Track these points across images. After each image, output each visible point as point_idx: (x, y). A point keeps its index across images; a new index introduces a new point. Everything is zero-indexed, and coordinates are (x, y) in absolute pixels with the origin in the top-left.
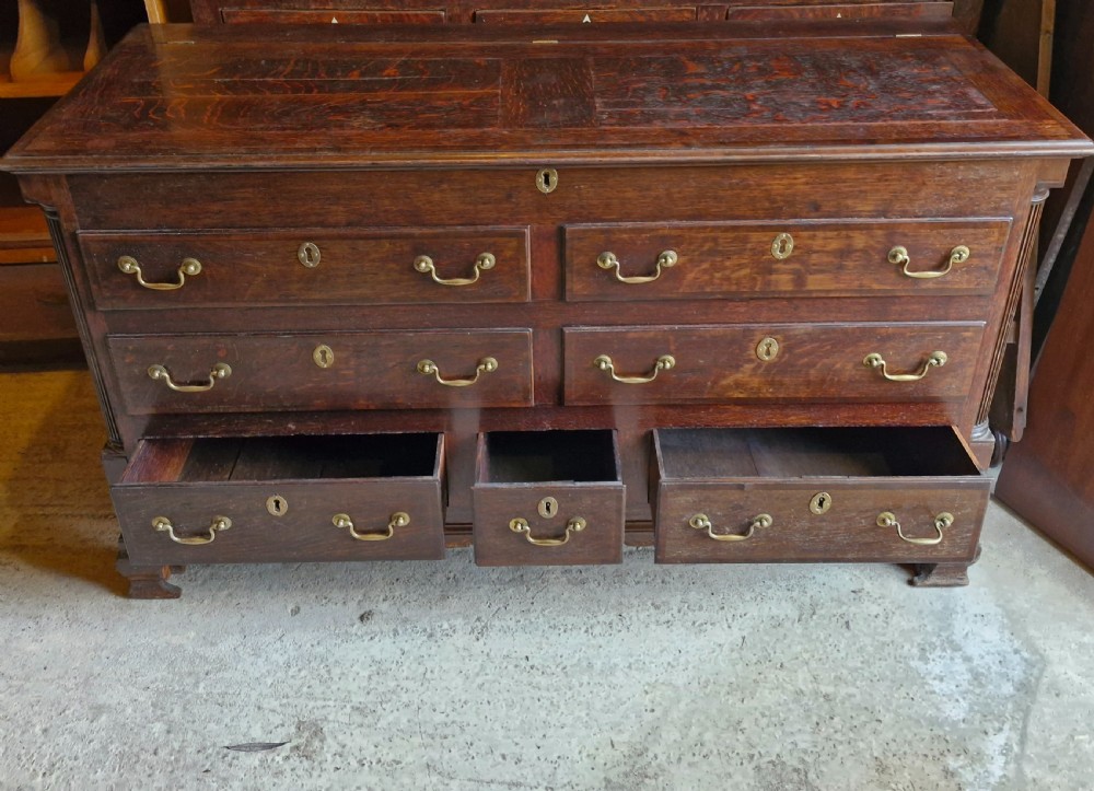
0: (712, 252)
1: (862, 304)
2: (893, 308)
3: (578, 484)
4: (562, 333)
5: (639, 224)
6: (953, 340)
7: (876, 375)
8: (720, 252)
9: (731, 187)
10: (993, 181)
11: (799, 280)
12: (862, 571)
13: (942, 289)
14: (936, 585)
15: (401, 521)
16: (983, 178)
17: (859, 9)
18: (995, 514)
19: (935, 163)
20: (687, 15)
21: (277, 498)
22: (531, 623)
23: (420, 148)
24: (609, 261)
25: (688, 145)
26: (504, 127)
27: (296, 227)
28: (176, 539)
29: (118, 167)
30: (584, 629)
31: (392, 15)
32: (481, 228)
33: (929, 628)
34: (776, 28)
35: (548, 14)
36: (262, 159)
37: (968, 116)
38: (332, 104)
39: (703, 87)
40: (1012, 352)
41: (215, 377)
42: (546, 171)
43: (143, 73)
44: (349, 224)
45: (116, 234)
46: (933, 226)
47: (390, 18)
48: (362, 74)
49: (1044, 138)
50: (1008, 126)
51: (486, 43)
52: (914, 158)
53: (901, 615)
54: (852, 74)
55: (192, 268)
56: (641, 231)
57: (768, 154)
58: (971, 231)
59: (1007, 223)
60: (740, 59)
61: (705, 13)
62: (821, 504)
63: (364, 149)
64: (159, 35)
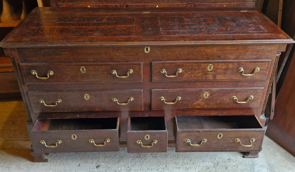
0: (191, 69)
1: (231, 83)
2: (240, 84)
3: (155, 131)
4: (151, 91)
5: (172, 62)
6: (255, 92)
7: (235, 102)
8: (194, 69)
9: (197, 52)
10: (266, 50)
11: (214, 76)
12: (230, 154)
13: (253, 79)
14: (250, 158)
15: (108, 141)
16: (263, 49)
17: (230, 4)
18: (266, 139)
19: (251, 45)
20: (184, 5)
21: (74, 135)
22: (142, 168)
23: (113, 41)
24: (164, 72)
25: (185, 40)
26: (136, 35)
27: (79, 62)
28: (46, 146)
29: (31, 46)
30: (156, 170)
31: (105, 5)
32: (129, 63)
33: (248, 169)
34: (208, 9)
35: (147, 5)
36: (70, 44)
37: (259, 33)
38: (89, 29)
39: (189, 25)
40: (271, 96)
41: (57, 103)
42: (147, 47)
43: (37, 21)
44: (94, 62)
45: (30, 64)
46: (250, 62)
47: (104, 6)
48: (97, 21)
49: (280, 38)
50: (270, 35)
51: (130, 13)
52: (245, 44)
53: (241, 166)
54: (229, 21)
55: (51, 73)
56: (172, 63)
57: (206, 43)
58: (260, 63)
59: (270, 61)
60: (199, 17)
61: (189, 5)
62: (220, 136)
63: (98, 41)
64: (41, 10)
